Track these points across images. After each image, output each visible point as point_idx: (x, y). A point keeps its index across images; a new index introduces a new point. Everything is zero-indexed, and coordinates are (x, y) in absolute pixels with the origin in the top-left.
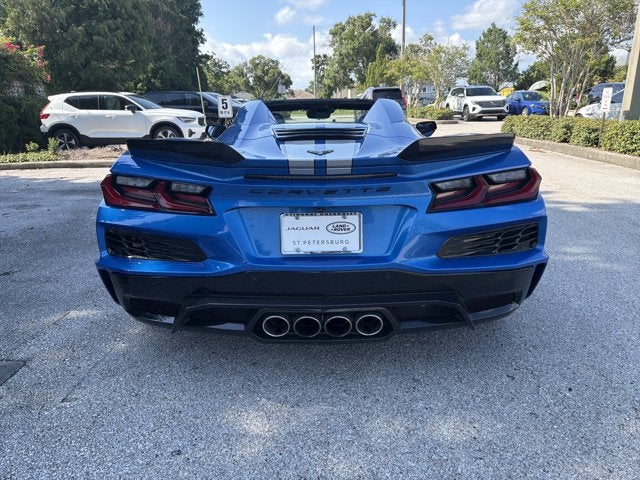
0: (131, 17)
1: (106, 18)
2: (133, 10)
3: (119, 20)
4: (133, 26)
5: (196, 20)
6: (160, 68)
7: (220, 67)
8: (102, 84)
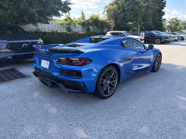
0: (137, 10)
1: (130, 11)
2: (138, 9)
3: (133, 11)
4: (137, 13)
5: (163, 8)
6: (145, 24)
7: (179, 22)
8: (126, 29)
